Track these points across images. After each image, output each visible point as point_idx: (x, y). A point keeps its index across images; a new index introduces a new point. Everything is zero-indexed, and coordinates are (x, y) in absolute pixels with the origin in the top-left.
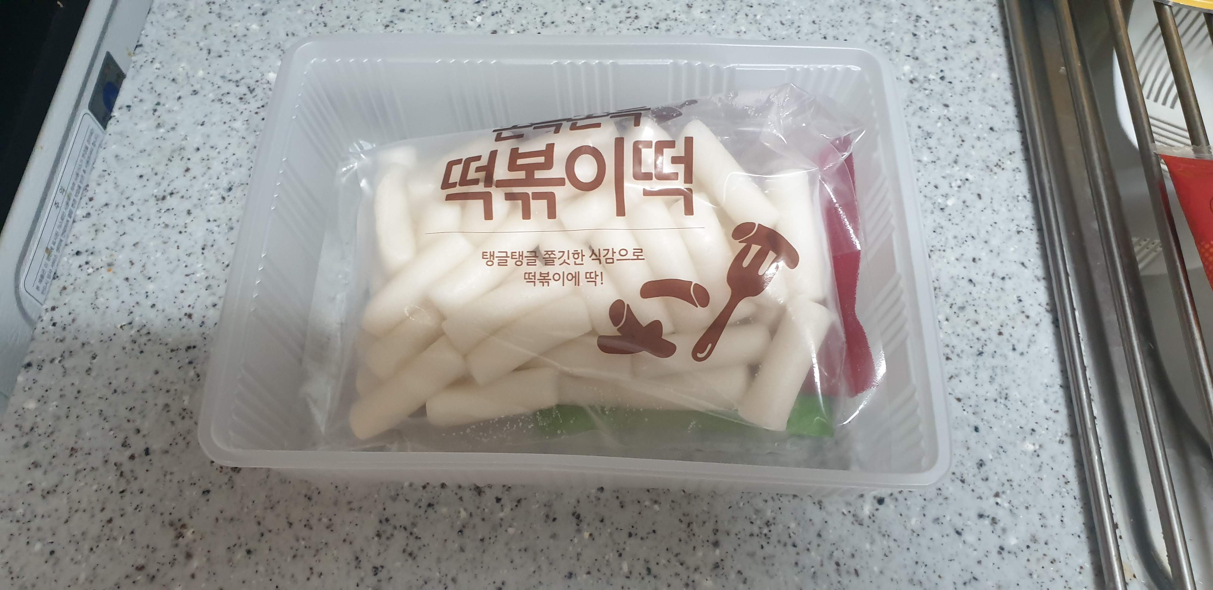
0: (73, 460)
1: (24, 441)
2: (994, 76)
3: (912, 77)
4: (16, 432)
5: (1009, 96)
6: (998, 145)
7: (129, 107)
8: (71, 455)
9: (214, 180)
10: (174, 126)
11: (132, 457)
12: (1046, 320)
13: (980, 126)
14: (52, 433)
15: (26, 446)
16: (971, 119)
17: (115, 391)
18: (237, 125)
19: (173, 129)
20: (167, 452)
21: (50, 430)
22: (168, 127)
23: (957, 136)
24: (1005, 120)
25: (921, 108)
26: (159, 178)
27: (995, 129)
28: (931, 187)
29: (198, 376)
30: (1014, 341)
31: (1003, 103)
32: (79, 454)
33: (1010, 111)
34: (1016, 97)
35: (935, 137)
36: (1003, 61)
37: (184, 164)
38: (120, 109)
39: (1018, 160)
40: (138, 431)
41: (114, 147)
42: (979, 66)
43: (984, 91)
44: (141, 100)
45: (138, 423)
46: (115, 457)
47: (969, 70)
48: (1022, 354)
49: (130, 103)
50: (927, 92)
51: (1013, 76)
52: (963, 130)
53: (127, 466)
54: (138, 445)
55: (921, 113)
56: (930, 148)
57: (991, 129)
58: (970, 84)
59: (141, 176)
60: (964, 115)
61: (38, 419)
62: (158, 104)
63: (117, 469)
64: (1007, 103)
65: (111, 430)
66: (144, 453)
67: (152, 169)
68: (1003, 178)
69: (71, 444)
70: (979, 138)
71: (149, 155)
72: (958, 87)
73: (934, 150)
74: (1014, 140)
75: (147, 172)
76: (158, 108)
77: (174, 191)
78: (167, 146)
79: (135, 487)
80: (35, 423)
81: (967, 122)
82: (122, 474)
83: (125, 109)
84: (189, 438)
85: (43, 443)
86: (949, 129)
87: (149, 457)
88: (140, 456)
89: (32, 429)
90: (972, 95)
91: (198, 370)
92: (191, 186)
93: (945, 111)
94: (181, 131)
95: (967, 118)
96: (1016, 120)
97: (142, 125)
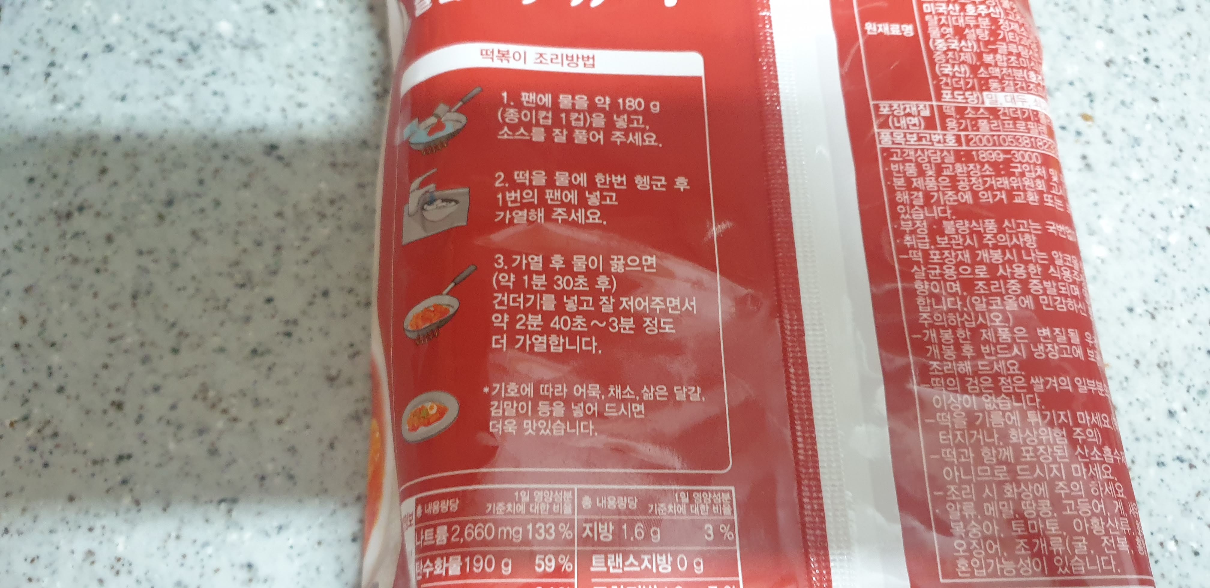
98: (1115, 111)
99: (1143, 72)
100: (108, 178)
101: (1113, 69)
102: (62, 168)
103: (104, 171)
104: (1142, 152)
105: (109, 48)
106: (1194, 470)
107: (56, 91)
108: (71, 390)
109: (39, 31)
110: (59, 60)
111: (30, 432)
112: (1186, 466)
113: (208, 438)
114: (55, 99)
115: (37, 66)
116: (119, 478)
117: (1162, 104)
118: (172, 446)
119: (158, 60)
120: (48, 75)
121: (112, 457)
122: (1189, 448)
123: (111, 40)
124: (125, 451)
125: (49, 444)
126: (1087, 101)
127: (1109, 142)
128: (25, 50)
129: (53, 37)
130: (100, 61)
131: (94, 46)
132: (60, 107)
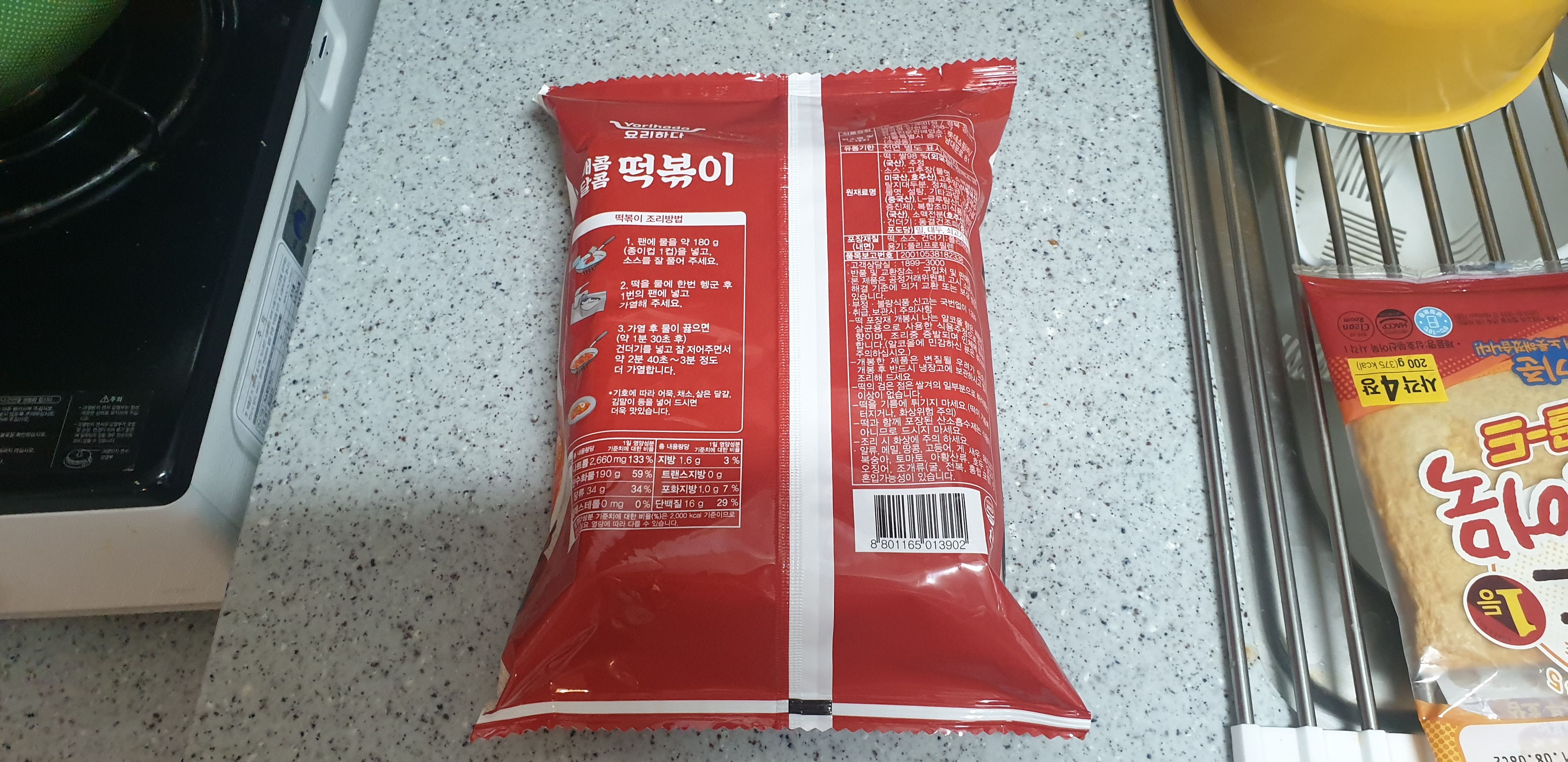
0: (307, 572)
1: (261, 555)
2: (1155, 197)
3: (1075, 200)
4: (254, 547)
5: (1168, 217)
6: (1155, 265)
7: (330, 240)
8: (305, 567)
9: (417, 311)
10: (374, 258)
11: (360, 568)
12: (1192, 429)
13: (1139, 247)
14: (286, 547)
15: (264, 559)
16: (1131, 240)
17: (340, 509)
18: (435, 256)
19: (374, 261)
20: (391, 563)
21: (284, 545)
22: (369, 260)
23: (1116, 257)
24: (1163, 240)
25: (1082, 231)
26: (365, 308)
27: (1153, 249)
28: (1089, 307)
29: (415, 493)
30: (1161, 451)
31: (1162, 223)
32: (311, 566)
33: (1168, 232)
34: (1174, 218)
35: (1094, 259)
36: (1164, 182)
37: (386, 296)
38: (322, 242)
39: (1173, 279)
40: (364, 545)
41: (319, 279)
42: (1140, 187)
43: (1144, 212)
44: (341, 234)
45: (362, 538)
46: (343, 569)
47: (1131, 191)
48: (1168, 462)
49: (332, 237)
50: (1089, 214)
51: (1172, 197)
52: (1122, 251)
53: (355, 577)
54: (364, 557)
55: (1083, 235)
56: (1089, 270)
57: (1149, 249)
58: (1132, 206)
59: (348, 308)
60: (1124, 236)
61: (273, 535)
62: (358, 237)
63: (347, 579)
64: (1165, 224)
65: (338, 544)
66: (370, 565)
67: (358, 301)
68: (1158, 296)
69: (304, 557)
70: (1137, 259)
71: (354, 287)
72: (1120, 208)
73: (1093, 271)
74: (1170, 260)
75: (352, 303)
76: (358, 241)
77: (380, 322)
78: (369, 278)
79: (364, 594)
80: (270, 538)
81: (1126, 243)
82: (351, 583)
83: (327, 243)
84: (410, 550)
85: (279, 556)
86: (1108, 251)
87: (375, 568)
88: (367, 567)
89: (268, 544)
90: (1133, 217)
91: (414, 489)
92: (395, 316)
93: (1106, 234)
94: (381, 264)
95: (1126, 240)
96: (1173, 240)
97: (344, 259)
98: (1075, 237)
99: (1100, 209)
100: (394, 305)
101: (1079, 208)
102: (365, 300)
103: (391, 301)
104: (1092, 264)
105: (393, 225)
106: (1100, 470)
107: (361, 254)
108: (374, 431)
109: (349, 217)
110: (362, 234)
111: (352, 455)
112: (1095, 467)
113: (457, 456)
114: (360, 259)
115: (349, 239)
116: (404, 480)
117: (1111, 231)
118: (435, 461)
119: (423, 231)
120: (356, 244)
121: (400, 468)
122: (1099, 455)
123: (394, 220)
124: (407, 465)
125: (362, 461)
126: (1056, 231)
127: (1068, 258)
128: (342, 229)
129: (358, 220)
130: (387, 233)
131: (383, 224)
132: (364, 263)
